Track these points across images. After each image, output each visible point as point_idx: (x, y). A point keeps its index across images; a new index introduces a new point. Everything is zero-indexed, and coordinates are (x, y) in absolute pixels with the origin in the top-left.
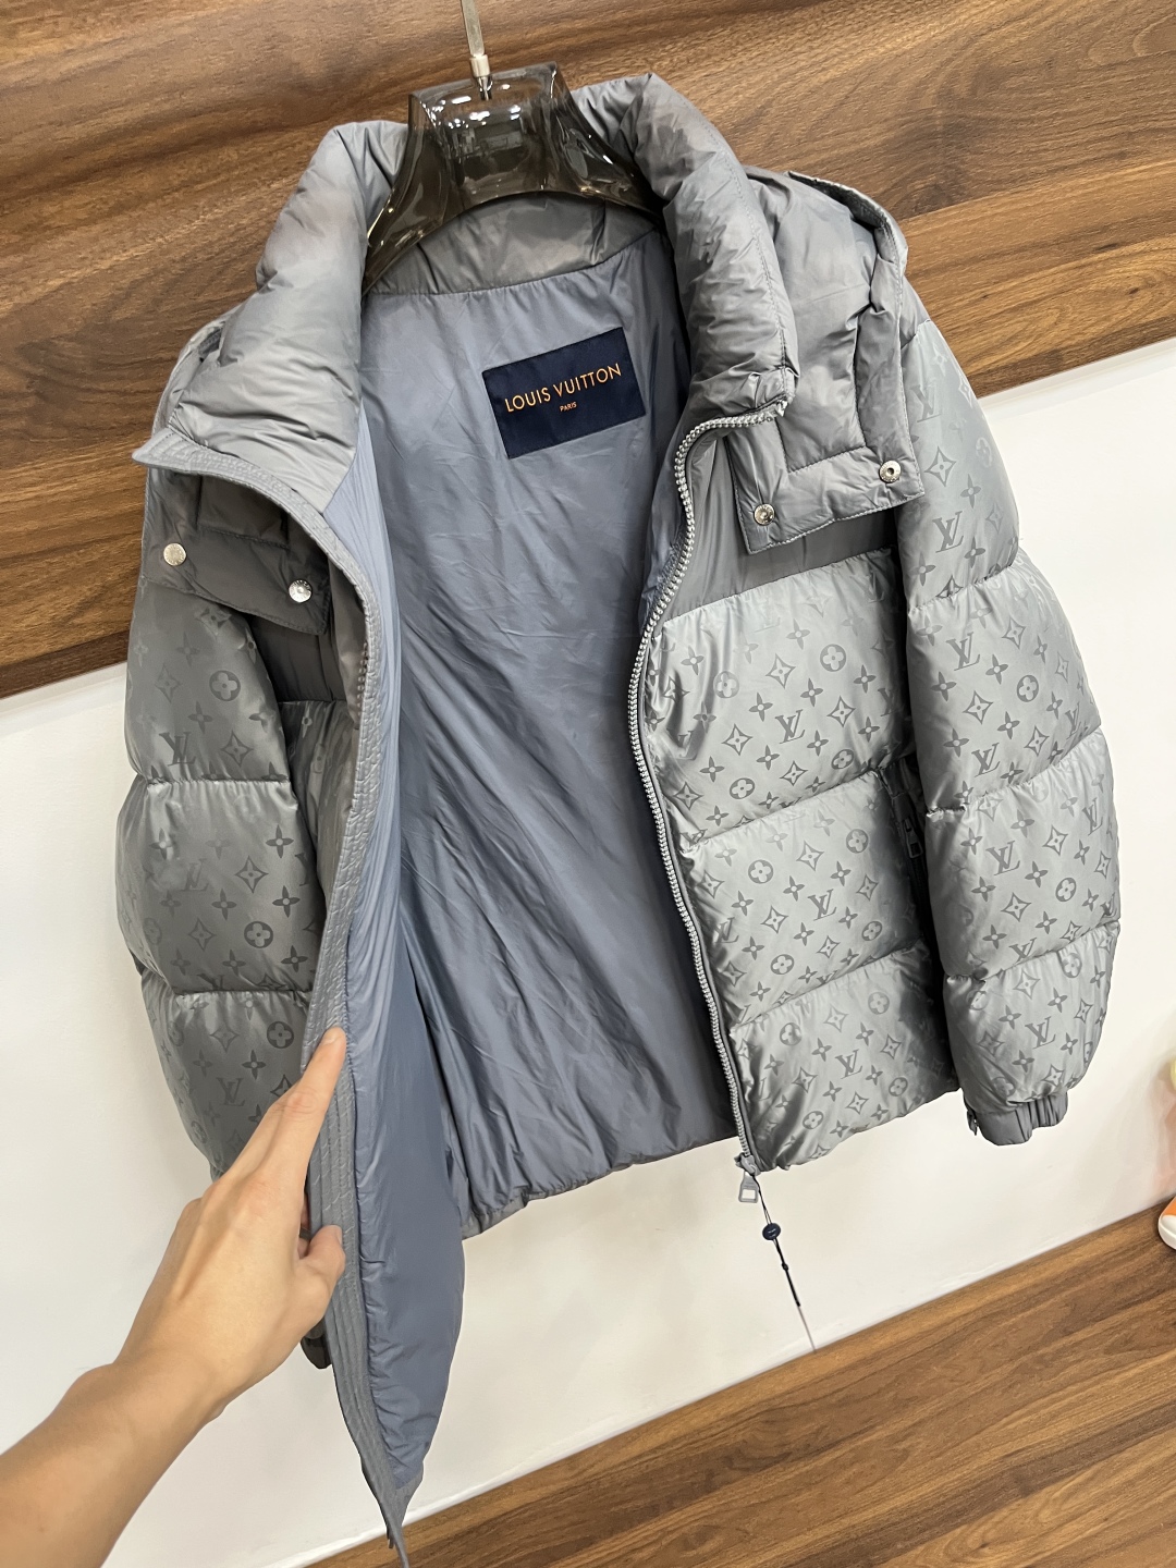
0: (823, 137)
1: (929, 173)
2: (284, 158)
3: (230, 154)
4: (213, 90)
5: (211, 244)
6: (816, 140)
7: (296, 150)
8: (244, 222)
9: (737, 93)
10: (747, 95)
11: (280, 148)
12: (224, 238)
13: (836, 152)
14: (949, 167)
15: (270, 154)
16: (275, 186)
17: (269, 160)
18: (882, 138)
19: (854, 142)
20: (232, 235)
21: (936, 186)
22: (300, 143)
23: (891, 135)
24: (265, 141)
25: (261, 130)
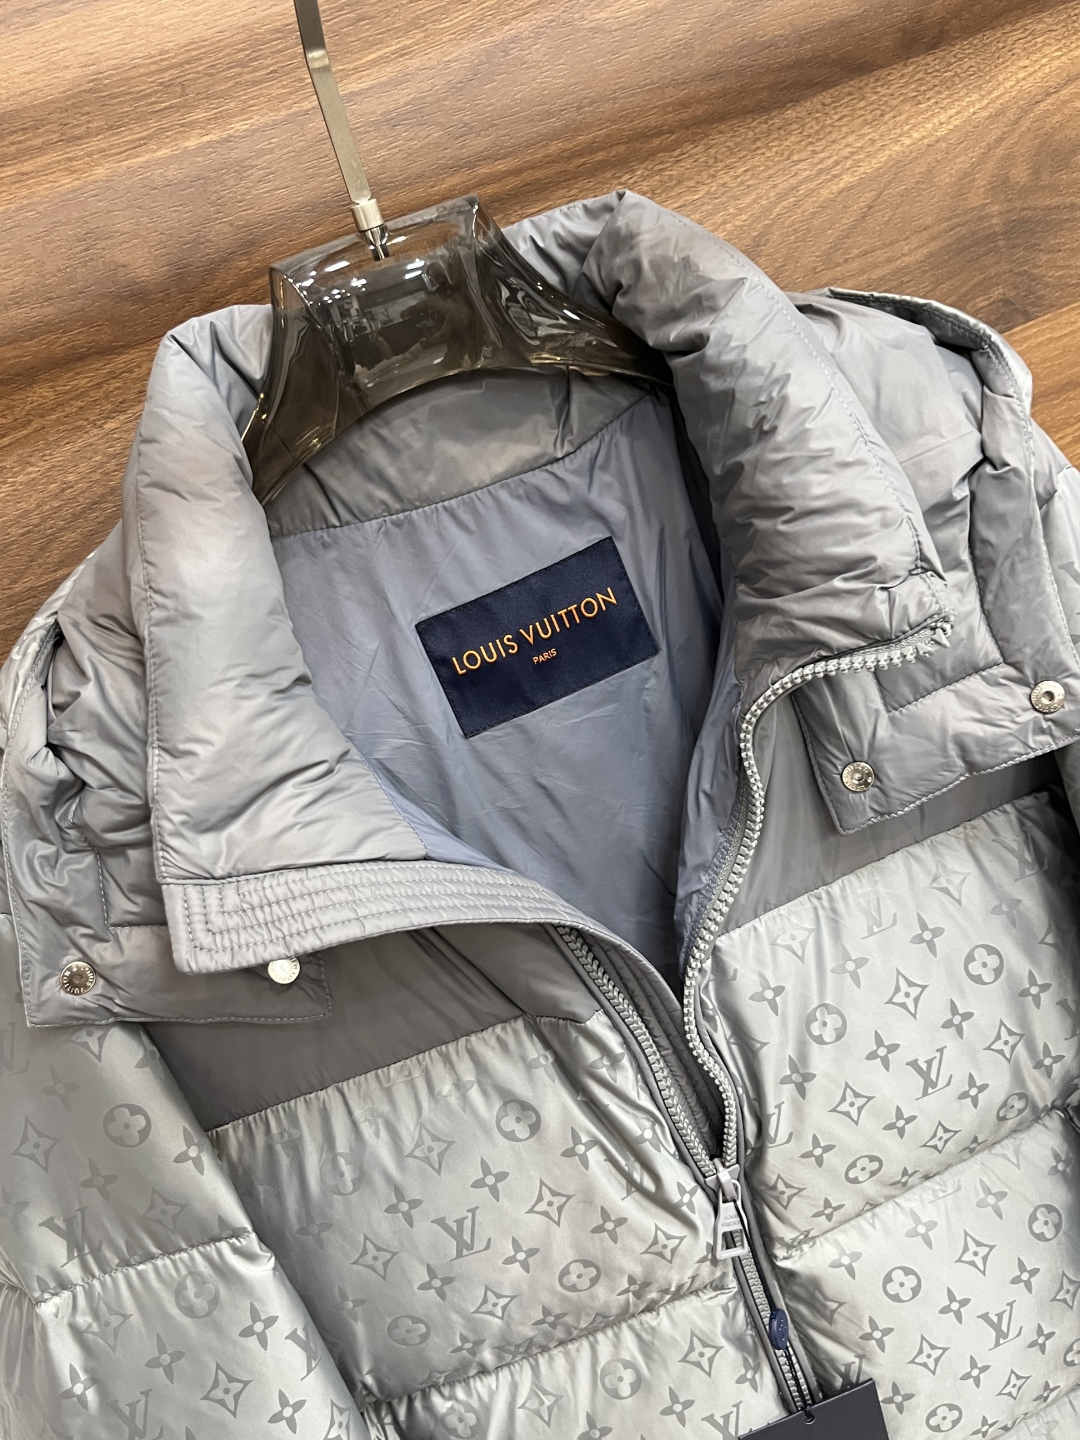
0: (846, 261)
1: (993, 286)
2: (119, 388)
3: (42, 393)
4: (11, 313)
5: (26, 513)
6: (838, 265)
7: (134, 375)
8: (71, 478)
9: (724, 223)
10: (737, 223)
11: (113, 375)
12: (45, 503)
13: (865, 277)
14: (1019, 274)
15: (99, 385)
16: (110, 425)
17: (99, 394)
18: (925, 251)
19: (889, 260)
20: (56, 496)
21: (1006, 302)
22: (138, 366)
23: (935, 245)
24: (90, 371)
25: (82, 358)
